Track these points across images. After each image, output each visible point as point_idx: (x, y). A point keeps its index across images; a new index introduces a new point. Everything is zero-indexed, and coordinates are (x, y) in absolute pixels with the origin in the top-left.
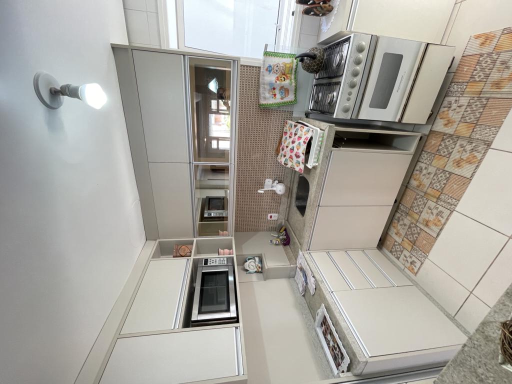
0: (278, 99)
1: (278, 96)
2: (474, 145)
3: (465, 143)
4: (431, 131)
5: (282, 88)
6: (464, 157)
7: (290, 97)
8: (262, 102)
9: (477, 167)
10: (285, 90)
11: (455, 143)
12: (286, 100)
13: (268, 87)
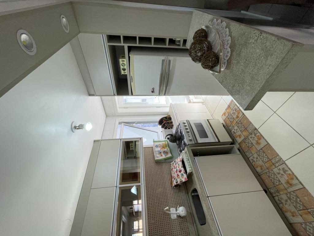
0: (164, 157)
1: (163, 155)
2: (253, 133)
3: (251, 136)
4: (239, 144)
6: (257, 140)
8: (156, 159)
9: (263, 138)
10: (166, 153)
11: (249, 139)
12: (167, 156)
13: (158, 153)
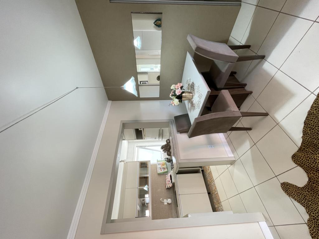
0: (163, 171)
1: (162, 170)
5: (163, 168)
7: (166, 170)
8: (158, 172)
10: (164, 168)
12: (165, 171)
13: (159, 168)
